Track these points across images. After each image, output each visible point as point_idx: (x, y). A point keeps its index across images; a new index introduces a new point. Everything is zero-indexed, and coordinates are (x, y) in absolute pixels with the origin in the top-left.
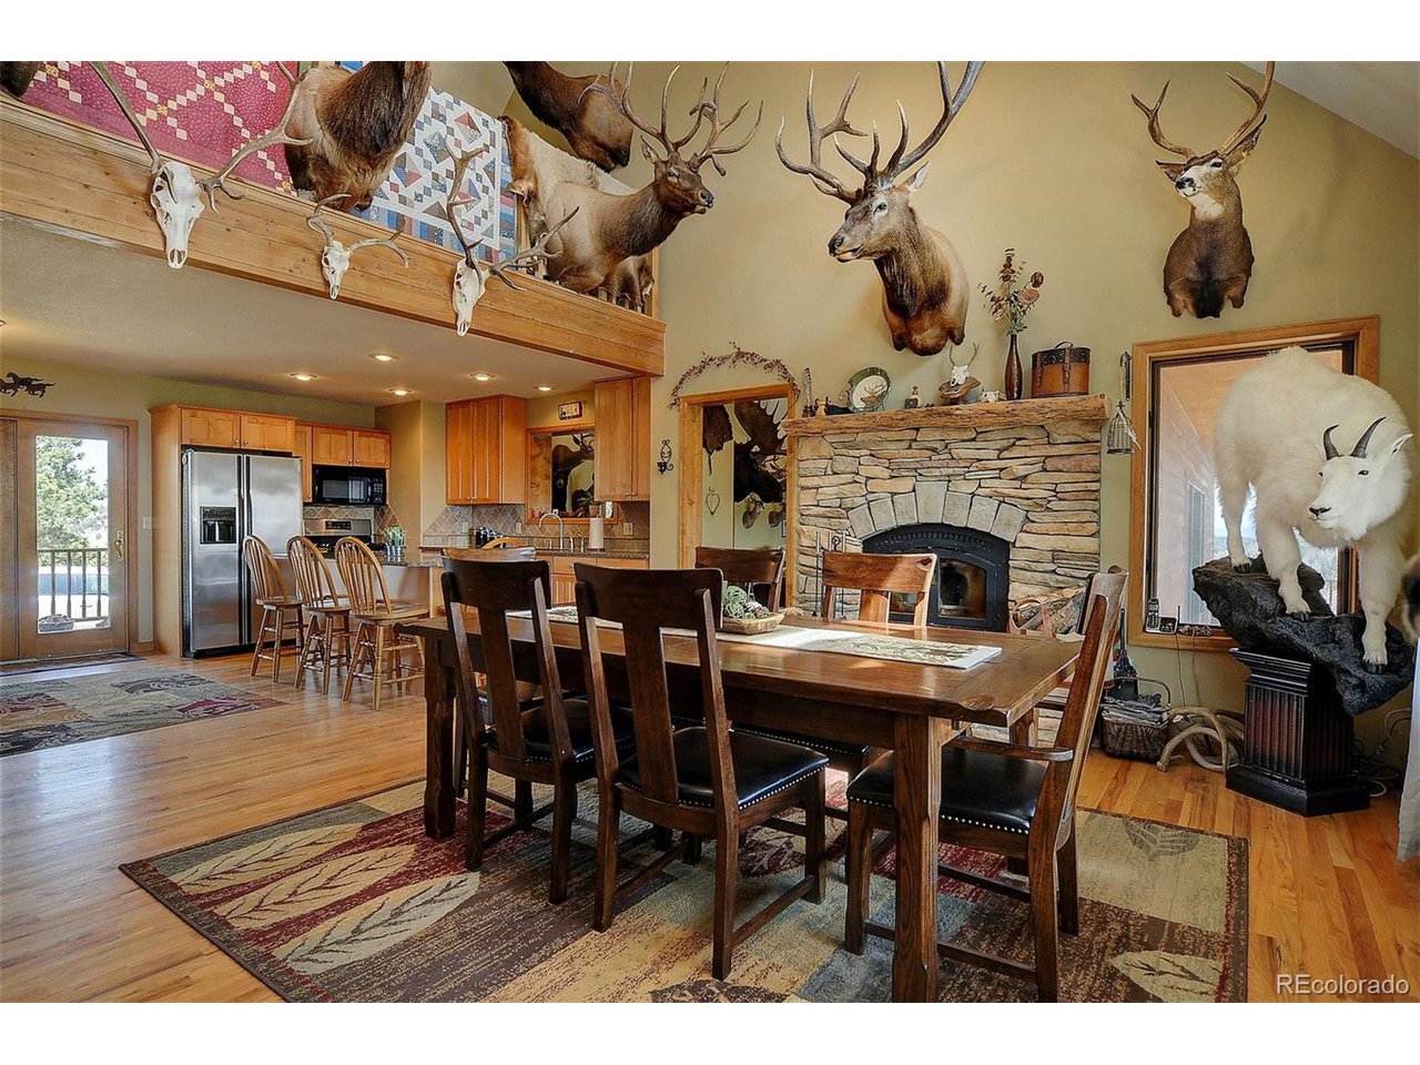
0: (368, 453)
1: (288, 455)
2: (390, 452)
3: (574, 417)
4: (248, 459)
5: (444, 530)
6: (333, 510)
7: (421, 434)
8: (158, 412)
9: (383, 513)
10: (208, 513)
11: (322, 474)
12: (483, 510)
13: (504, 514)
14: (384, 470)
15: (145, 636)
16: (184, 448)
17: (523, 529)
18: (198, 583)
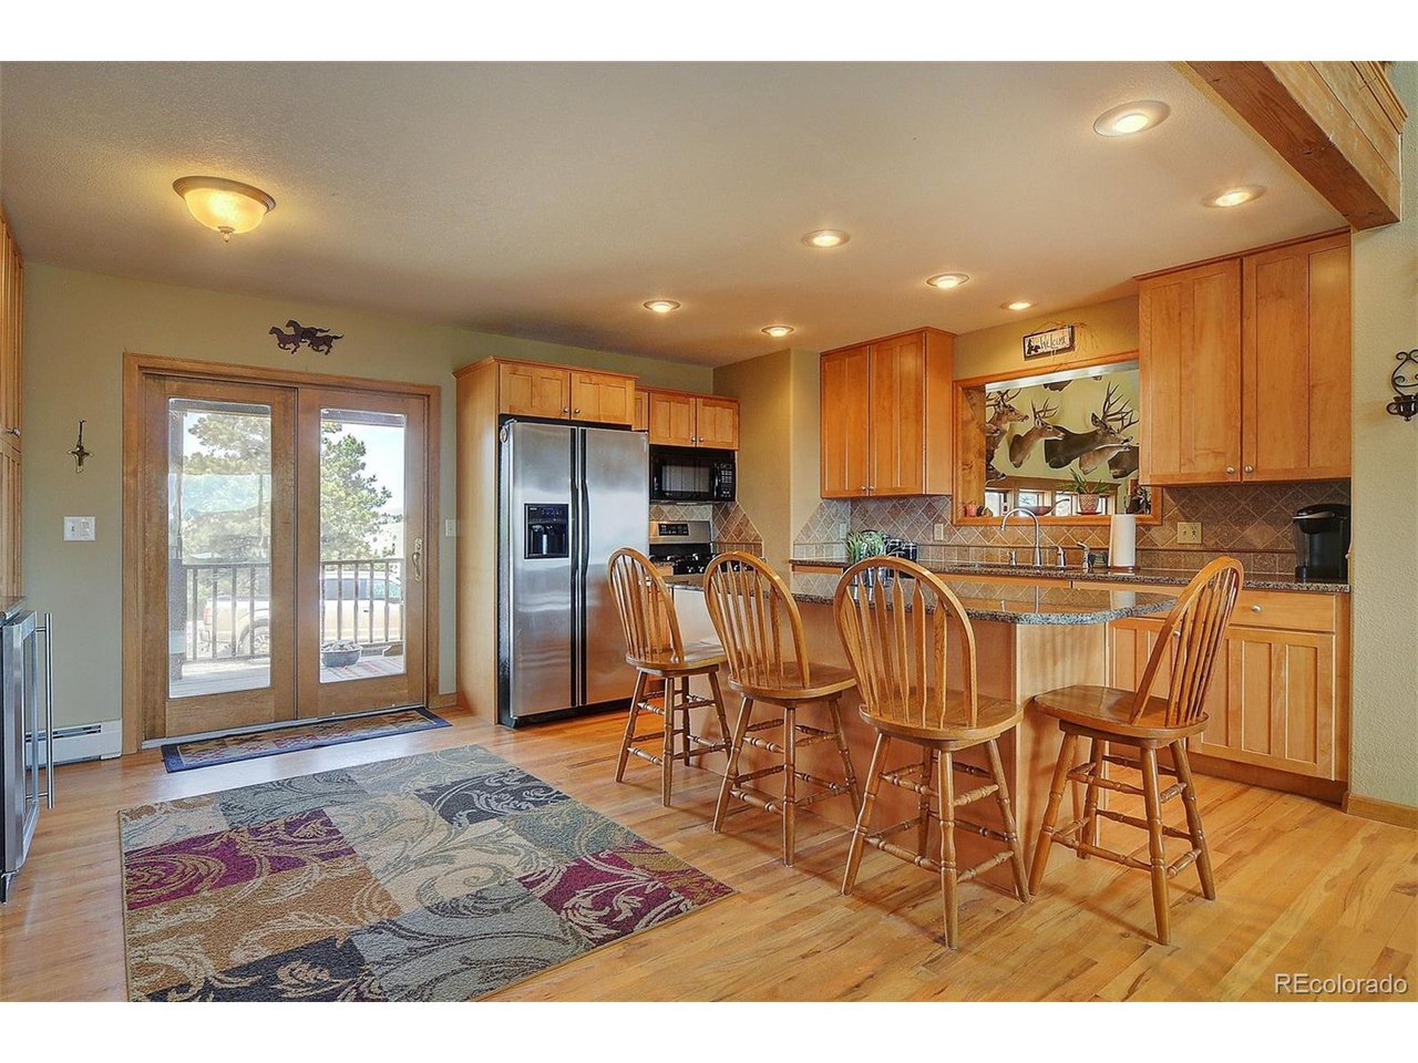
0: (711, 429)
1: (628, 428)
2: (738, 428)
3: (1059, 351)
4: (584, 432)
5: (818, 535)
6: (666, 509)
7: (791, 397)
8: (466, 376)
9: (726, 513)
10: (535, 513)
11: (662, 458)
12: (872, 506)
13: (911, 510)
14: (733, 451)
15: (446, 686)
16: (502, 419)
17: (948, 533)
18: (520, 610)
